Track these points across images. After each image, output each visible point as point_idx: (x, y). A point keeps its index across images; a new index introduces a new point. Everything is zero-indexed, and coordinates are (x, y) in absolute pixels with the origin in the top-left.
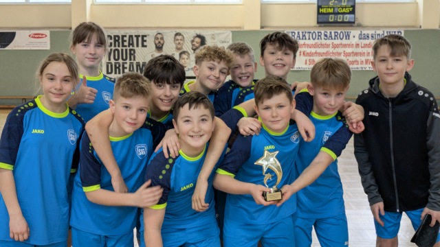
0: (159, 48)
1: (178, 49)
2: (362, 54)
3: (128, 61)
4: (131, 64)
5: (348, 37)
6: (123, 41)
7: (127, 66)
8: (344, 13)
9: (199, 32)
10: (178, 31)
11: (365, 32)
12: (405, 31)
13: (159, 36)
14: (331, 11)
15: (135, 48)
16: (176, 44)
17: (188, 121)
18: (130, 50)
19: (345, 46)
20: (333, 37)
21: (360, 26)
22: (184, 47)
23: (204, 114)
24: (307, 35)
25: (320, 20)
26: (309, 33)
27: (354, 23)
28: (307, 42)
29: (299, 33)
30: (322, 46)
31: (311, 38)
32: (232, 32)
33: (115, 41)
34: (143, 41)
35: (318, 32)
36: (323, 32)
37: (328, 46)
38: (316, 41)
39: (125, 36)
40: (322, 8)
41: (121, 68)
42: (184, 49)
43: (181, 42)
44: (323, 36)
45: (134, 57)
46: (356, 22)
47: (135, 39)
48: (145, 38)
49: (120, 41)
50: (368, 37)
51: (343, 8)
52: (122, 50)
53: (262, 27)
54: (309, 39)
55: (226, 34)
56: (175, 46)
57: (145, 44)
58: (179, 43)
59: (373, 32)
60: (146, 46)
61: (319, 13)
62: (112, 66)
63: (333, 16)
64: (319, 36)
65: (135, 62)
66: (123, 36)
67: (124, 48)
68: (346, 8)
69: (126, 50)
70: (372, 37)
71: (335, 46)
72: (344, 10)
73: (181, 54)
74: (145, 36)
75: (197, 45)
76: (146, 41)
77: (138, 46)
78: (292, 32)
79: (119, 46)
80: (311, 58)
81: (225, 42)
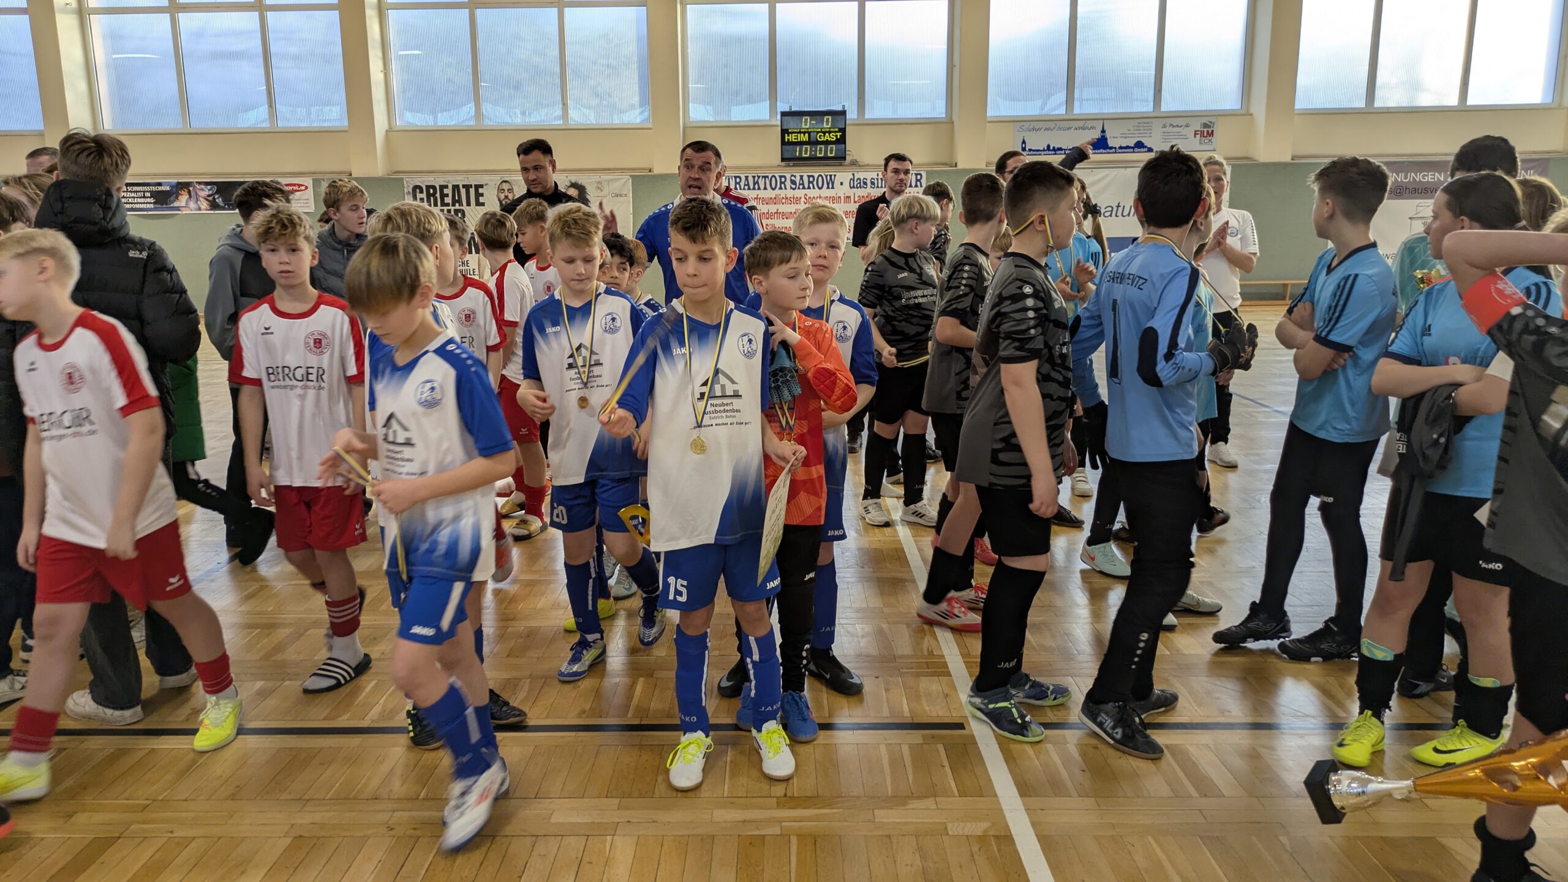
5: (831, 184)
6: (443, 196)
8: (827, 143)
11: (861, 175)
12: (928, 172)
13: (506, 186)
14: (805, 138)
15: (465, 207)
20: (806, 185)
21: (854, 163)
24: (761, 182)
25: (787, 156)
26: (765, 177)
27: (844, 158)
28: (762, 194)
29: (747, 178)
30: (789, 200)
31: (768, 186)
32: (631, 176)
34: (478, 195)
35: (781, 177)
36: (788, 176)
37: (797, 200)
38: (777, 191)
39: (447, 186)
40: (789, 133)
44: (788, 183)
46: (847, 158)
47: (463, 191)
48: (481, 191)
49: (438, 195)
50: (865, 183)
51: (824, 133)
54: (765, 188)
55: (621, 182)
57: (481, 200)
61: (783, 143)
63: (809, 147)
64: (781, 183)
66: (442, 187)
68: (830, 132)
72: (827, 137)
74: (481, 186)
76: (482, 195)
77: (469, 204)
81: (621, 196)
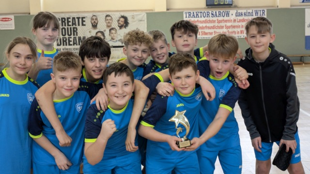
0: (95, 26)
1: (108, 26)
2: (238, 27)
3: (72, 36)
4: (75, 39)
5: (228, 15)
6: (68, 22)
7: (72, 39)
9: (123, 14)
10: (108, 13)
11: (240, 11)
12: (267, 10)
13: (94, 18)
15: (77, 26)
16: (107, 23)
17: (114, 85)
18: (74, 28)
19: (226, 21)
20: (218, 15)
21: (236, 7)
22: (112, 25)
23: (126, 80)
24: (199, 14)
25: (208, 4)
26: (201, 12)
27: (232, 5)
28: (200, 19)
29: (193, 13)
30: (210, 22)
32: (147, 13)
33: (62, 22)
34: (83, 21)
35: (207, 12)
36: (210, 12)
37: (214, 21)
38: (206, 18)
39: (70, 18)
41: (67, 41)
42: (113, 26)
43: (110, 21)
44: (210, 15)
45: (77, 33)
46: (233, 5)
47: (77, 20)
48: (84, 19)
49: (66, 22)
50: (242, 14)
52: (68, 28)
53: (168, 10)
54: (201, 17)
55: (142, 15)
56: (106, 24)
57: (84, 23)
58: (109, 22)
59: (245, 11)
60: (85, 25)
62: (60, 40)
63: (217, 0)
64: (208, 15)
65: (77, 37)
66: (68, 18)
67: (69, 27)
69: (71, 28)
70: (245, 14)
71: (219, 22)
73: (110, 30)
74: (84, 18)
75: (122, 23)
76: (84, 21)
77: (79, 25)
78: (189, 13)
79: (65, 25)
80: (203, 30)
81: (142, 21)
